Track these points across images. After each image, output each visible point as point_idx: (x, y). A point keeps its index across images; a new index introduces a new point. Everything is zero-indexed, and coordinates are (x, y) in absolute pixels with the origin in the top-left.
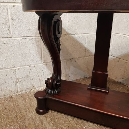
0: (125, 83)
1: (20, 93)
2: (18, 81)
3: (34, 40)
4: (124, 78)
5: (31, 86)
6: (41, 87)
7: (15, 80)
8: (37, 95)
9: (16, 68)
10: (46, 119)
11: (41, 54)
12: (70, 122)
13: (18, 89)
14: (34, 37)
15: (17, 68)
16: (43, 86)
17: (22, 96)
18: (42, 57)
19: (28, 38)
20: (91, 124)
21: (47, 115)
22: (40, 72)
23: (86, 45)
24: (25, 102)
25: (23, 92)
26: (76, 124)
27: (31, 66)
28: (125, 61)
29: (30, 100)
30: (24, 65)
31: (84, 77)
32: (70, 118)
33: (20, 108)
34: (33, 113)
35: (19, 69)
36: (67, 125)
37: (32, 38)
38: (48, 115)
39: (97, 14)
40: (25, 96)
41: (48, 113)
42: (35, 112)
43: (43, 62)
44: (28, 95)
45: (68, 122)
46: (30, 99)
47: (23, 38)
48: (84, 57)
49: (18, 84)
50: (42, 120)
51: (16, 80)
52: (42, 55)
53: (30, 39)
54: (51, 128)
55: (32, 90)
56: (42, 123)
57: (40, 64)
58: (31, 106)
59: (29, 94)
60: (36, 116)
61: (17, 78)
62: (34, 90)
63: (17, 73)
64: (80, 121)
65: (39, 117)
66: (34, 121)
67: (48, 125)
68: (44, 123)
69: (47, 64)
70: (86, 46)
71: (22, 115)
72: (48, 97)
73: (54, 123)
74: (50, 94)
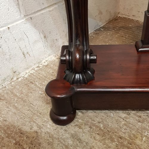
6: (28, 68)
10: (81, 130)
12: (126, 121)
16: (31, 66)
18: (18, 4)
21: (78, 121)
24: (16, 108)
27: (2, 29)
29: (25, 101)
31: (95, 29)
32: (122, 114)
34: (48, 126)
36: (125, 129)
38: (80, 121)
40: (6, 96)
41: (77, 116)
42: (51, 122)
43: (22, 16)
44: (12, 93)
45: (123, 123)
46: (22, 99)
50: (76, 135)
54: (101, 144)
55: (12, 79)
56: (80, 140)
57: (18, 20)
58: (34, 114)
59: (12, 89)
60: (58, 131)
62: (18, 79)
65: (65, 130)
66: (61, 142)
67: (92, 140)
68: (83, 138)
69: (31, 18)
71: (27, 137)
72: (79, 90)
73: (102, 132)
74: (79, 83)
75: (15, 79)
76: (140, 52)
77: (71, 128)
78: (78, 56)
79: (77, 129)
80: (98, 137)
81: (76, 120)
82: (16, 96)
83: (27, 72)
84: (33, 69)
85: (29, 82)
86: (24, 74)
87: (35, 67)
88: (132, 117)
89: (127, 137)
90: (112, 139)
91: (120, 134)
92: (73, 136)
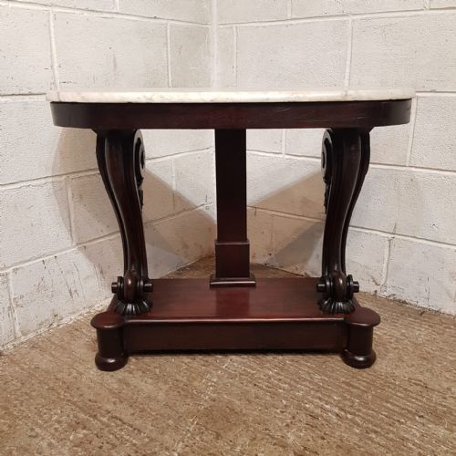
0: (277, 265)
1: (23, 339)
2: (14, 305)
3: (50, 185)
4: (273, 254)
5: (48, 315)
6: (74, 313)
7: (8, 305)
9: (7, 271)
10: (131, 375)
11: (68, 222)
12: (188, 365)
13: (17, 328)
14: (50, 180)
15: (11, 269)
16: (79, 311)
17: (33, 345)
18: (71, 230)
19: (35, 182)
20: (234, 357)
21: (129, 367)
22: (68, 272)
23: (174, 183)
24: (53, 356)
25: (31, 336)
26: (204, 365)
27: (47, 258)
28: (269, 212)
29: (64, 349)
30: (28, 258)
31: (178, 268)
33: (47, 372)
35: (15, 271)
36: (185, 373)
37: (43, 181)
38: (132, 367)
39: (213, 131)
40: (40, 343)
41: (129, 363)
42: (95, 369)
43: (74, 244)
44: (49, 341)
45: (185, 367)
46: (62, 347)
47: (22, 184)
48: (173, 215)
49: (15, 315)
50: (124, 380)
51: (11, 304)
52: (73, 224)
53: (39, 186)
54: (152, 387)
55: (51, 325)
56: (128, 384)
57: (69, 248)
58: (76, 361)
59: (50, 337)
60: (103, 377)
61: (13, 297)
62: (58, 326)
63: (11, 285)
64: (210, 359)
65: (112, 376)
66: (105, 387)
67: (143, 383)
68: (131, 382)
69: (85, 247)
70: (174, 188)
71: (64, 382)
72: (130, 321)
73: (156, 377)
74: (131, 315)
75: (55, 325)
76: (212, 287)
77: (120, 374)
78: (130, 282)
79: (127, 374)
80: (150, 381)
81: (127, 366)
82: (54, 343)
83: (73, 318)
84: (80, 315)
85: (73, 330)
86: (68, 320)
87: (83, 312)
88: (197, 362)
89: (185, 380)
90: (166, 383)
91: (178, 377)
92: (120, 380)
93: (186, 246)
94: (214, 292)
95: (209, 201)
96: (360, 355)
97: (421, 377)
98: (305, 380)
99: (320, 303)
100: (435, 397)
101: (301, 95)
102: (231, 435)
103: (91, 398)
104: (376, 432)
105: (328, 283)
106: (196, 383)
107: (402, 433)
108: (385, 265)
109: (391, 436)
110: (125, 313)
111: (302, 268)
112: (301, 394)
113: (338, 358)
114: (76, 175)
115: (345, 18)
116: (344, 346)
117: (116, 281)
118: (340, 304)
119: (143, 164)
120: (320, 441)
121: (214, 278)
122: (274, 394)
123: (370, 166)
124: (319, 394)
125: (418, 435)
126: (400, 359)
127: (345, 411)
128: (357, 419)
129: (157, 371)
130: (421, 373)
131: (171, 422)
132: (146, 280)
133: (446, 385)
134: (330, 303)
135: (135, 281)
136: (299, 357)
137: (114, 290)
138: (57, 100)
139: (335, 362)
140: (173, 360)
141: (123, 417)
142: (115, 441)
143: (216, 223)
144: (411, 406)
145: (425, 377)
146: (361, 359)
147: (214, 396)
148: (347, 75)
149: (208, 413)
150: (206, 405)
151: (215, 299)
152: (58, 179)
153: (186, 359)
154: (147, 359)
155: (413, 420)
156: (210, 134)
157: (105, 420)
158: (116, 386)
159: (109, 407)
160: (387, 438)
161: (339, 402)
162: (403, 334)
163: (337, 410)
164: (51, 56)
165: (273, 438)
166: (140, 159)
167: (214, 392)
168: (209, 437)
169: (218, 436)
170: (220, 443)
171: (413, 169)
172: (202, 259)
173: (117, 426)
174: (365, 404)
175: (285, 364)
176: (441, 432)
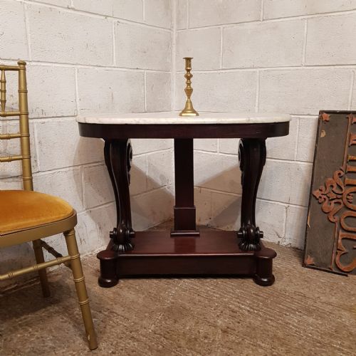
0: (214, 225)
3: (72, 172)
8: (100, 255)
10: (121, 290)
11: (81, 195)
14: (72, 168)
18: (82, 200)
19: (63, 170)
20: (186, 280)
22: (80, 227)
26: (167, 284)
28: (209, 190)
31: (148, 228)
37: (68, 169)
39: (173, 140)
42: (98, 286)
43: (84, 209)
47: (55, 171)
52: (84, 196)
53: (65, 172)
57: (81, 212)
64: (170, 281)
70: (147, 174)
73: (136, 290)
74: (122, 252)
76: (172, 236)
77: (114, 289)
78: (121, 231)
79: (118, 289)
80: (133, 293)
88: (163, 283)
89: (155, 292)
90: (143, 294)
91: (150, 291)
92: (114, 293)
93: (154, 213)
94: (173, 239)
95: (170, 183)
96: (264, 278)
97: (302, 291)
98: (230, 292)
99: (239, 245)
100: (310, 302)
101: (223, 120)
102: (183, 321)
103: (97, 302)
104: (271, 320)
105: (244, 232)
106: (162, 294)
107: (287, 320)
108: (284, 224)
109: (280, 321)
110: (118, 251)
111: (231, 227)
112: (227, 300)
113: (251, 280)
114: (87, 166)
115: (255, 70)
116: (255, 272)
117: (112, 230)
118: (252, 245)
119: (131, 158)
120: (237, 324)
121: (173, 230)
122: (210, 300)
123: (267, 160)
124: (238, 300)
125: (296, 321)
126: (291, 281)
127: (254, 309)
128: (260, 313)
129: (137, 287)
130: (303, 289)
131: (147, 314)
132: (131, 230)
133: (317, 295)
134: (245, 244)
135: (124, 230)
136: (227, 280)
137: (111, 236)
138: (83, 122)
139: (250, 283)
140: (147, 281)
141: (117, 312)
142: (114, 324)
143: (175, 198)
144: (293, 307)
145: (305, 291)
146: (266, 280)
147: (173, 300)
148: (257, 104)
149: (170, 310)
150: (169, 306)
151: (173, 243)
152: (76, 168)
153: (155, 281)
154: (131, 281)
155: (295, 314)
156: (171, 142)
157: (106, 313)
158: (112, 296)
159: (108, 307)
160: (277, 323)
161: (250, 304)
162: (294, 267)
163: (248, 309)
164: (75, 94)
165: (209, 322)
166: (130, 156)
167: (173, 299)
168: (170, 322)
169: (175, 322)
170: (177, 325)
171: (299, 163)
172: (164, 222)
173: (114, 316)
174: (266, 305)
175: (218, 284)
176: (311, 320)
